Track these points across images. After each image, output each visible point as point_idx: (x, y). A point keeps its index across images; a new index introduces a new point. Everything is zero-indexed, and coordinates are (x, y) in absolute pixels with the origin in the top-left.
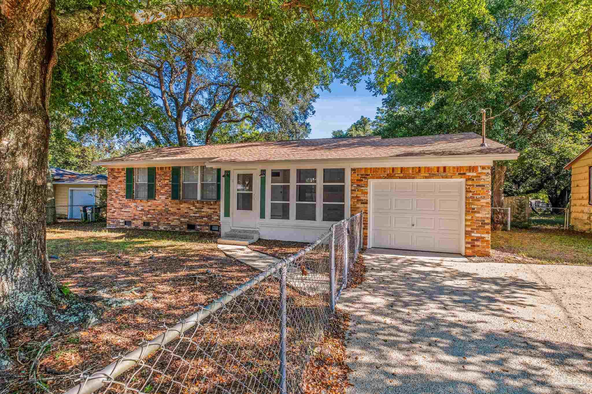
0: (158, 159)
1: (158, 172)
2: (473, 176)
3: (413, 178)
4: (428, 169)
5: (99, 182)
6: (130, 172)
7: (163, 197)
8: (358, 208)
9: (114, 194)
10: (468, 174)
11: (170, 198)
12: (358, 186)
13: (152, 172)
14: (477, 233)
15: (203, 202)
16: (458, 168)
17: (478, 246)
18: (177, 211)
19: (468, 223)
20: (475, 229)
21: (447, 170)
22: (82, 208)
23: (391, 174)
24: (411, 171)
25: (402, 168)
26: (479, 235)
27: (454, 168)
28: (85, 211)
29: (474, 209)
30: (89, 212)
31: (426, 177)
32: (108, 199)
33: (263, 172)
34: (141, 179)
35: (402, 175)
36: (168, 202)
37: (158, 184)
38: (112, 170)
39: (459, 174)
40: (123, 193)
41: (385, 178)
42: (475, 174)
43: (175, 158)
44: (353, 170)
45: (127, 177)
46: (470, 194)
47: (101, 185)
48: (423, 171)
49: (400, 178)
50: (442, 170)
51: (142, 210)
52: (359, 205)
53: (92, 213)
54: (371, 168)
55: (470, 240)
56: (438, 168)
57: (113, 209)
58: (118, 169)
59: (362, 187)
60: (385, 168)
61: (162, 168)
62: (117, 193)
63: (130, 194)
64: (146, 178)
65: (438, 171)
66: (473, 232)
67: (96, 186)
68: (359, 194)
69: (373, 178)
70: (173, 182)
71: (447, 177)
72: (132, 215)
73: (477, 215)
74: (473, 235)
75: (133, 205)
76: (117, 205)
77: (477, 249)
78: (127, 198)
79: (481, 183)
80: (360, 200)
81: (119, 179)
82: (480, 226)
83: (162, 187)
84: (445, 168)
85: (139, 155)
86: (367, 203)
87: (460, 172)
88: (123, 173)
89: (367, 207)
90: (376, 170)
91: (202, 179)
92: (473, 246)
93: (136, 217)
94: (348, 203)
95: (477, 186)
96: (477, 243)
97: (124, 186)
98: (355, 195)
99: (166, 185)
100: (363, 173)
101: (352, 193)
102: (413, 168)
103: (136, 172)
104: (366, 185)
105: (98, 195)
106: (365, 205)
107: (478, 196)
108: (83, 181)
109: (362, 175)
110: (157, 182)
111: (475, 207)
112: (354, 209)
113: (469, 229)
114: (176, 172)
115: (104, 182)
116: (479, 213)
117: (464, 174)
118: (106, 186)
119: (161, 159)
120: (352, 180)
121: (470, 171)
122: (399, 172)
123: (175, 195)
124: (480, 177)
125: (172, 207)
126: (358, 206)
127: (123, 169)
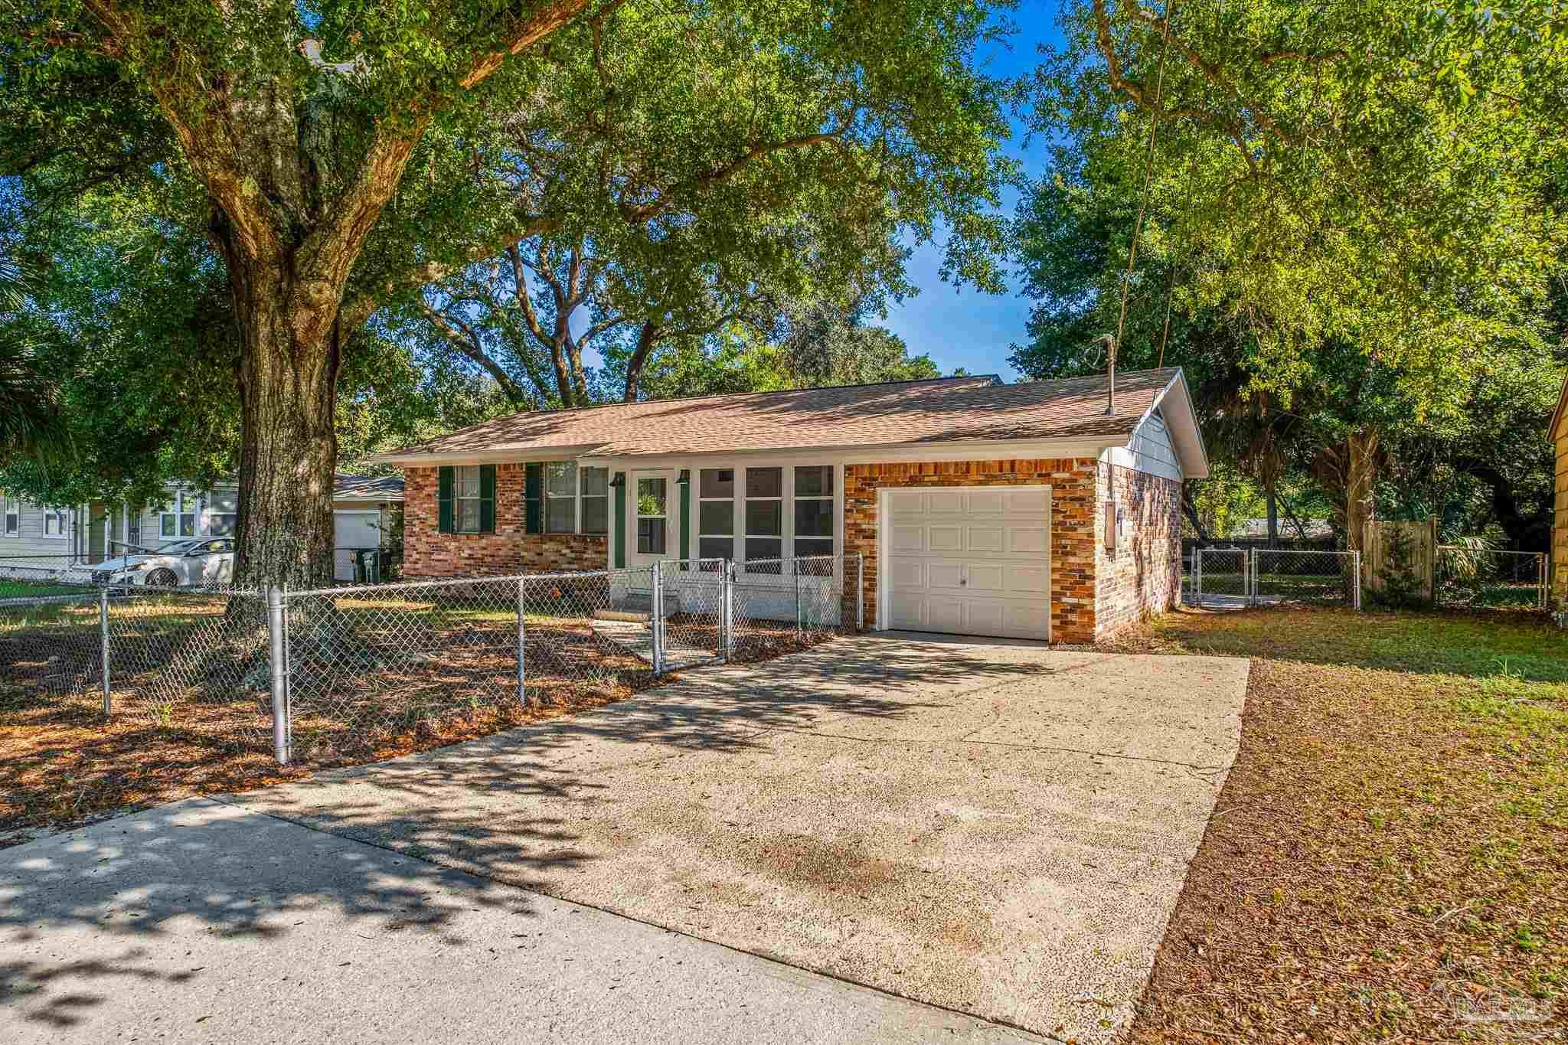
0: (497, 447)
1: (501, 474)
2: (1063, 480)
3: (958, 484)
4: (983, 466)
5: (391, 496)
6: (447, 474)
7: (509, 529)
8: (858, 547)
9: (416, 522)
10: (1055, 475)
11: (522, 531)
12: (857, 501)
13: (488, 474)
14: (1072, 596)
15: (584, 540)
16: (1037, 464)
17: (1074, 623)
18: (536, 558)
19: (1057, 576)
20: (1067, 588)
21: (1017, 467)
22: (354, 556)
23: (915, 476)
24: (952, 471)
25: (936, 465)
26: (1074, 600)
27: (1029, 462)
28: (360, 561)
29: (1065, 547)
30: (368, 563)
31: (980, 483)
32: (405, 533)
33: (685, 476)
34: (469, 491)
35: (935, 478)
36: (518, 538)
37: (500, 500)
38: (413, 470)
39: (1040, 475)
40: (433, 521)
41: (907, 485)
42: (1066, 475)
43: (529, 445)
44: (849, 469)
45: (442, 486)
46: (1060, 518)
47: (392, 503)
48: (973, 468)
49: (934, 484)
50: (1007, 467)
51: (470, 557)
52: (859, 542)
53: (375, 565)
54: (880, 466)
55: (1058, 612)
56: (1001, 463)
57: (415, 556)
58: (424, 469)
59: (864, 503)
60: (905, 465)
61: (506, 467)
62: (423, 521)
63: (447, 523)
64: (477, 489)
65: (1001, 470)
66: (1065, 595)
67: (383, 506)
68: (859, 518)
69: (885, 485)
70: (528, 495)
71: (1016, 482)
72: (452, 567)
73: (1072, 559)
74: (1064, 600)
75: (452, 545)
76: (422, 547)
77: (1071, 628)
78: (441, 531)
79: (1079, 494)
80: (862, 531)
81: (427, 490)
82: (1077, 583)
83: (508, 507)
84: (1013, 463)
85: (463, 437)
86: (873, 537)
87: (1040, 470)
88: (434, 478)
89: (872, 546)
90: (891, 468)
91: (585, 490)
92: (1065, 623)
93: (460, 572)
94: (839, 536)
95: (1072, 499)
96: (1072, 617)
97: (434, 504)
98: (851, 521)
99: (515, 502)
100: (866, 474)
101: (846, 517)
102: (956, 464)
103: (457, 474)
104: (873, 500)
105: (386, 525)
106: (871, 542)
107: (1075, 521)
108: (355, 493)
109: (865, 479)
110: (498, 496)
111: (1069, 542)
112: (850, 549)
113: (1057, 588)
114: (534, 473)
115: (398, 496)
116: (1075, 555)
117: (1049, 475)
118: (401, 505)
119: (505, 446)
120: (846, 490)
121: (1058, 470)
122: (931, 473)
123: (532, 524)
124: (1075, 480)
125: (526, 550)
126: (857, 542)
127: (433, 470)
